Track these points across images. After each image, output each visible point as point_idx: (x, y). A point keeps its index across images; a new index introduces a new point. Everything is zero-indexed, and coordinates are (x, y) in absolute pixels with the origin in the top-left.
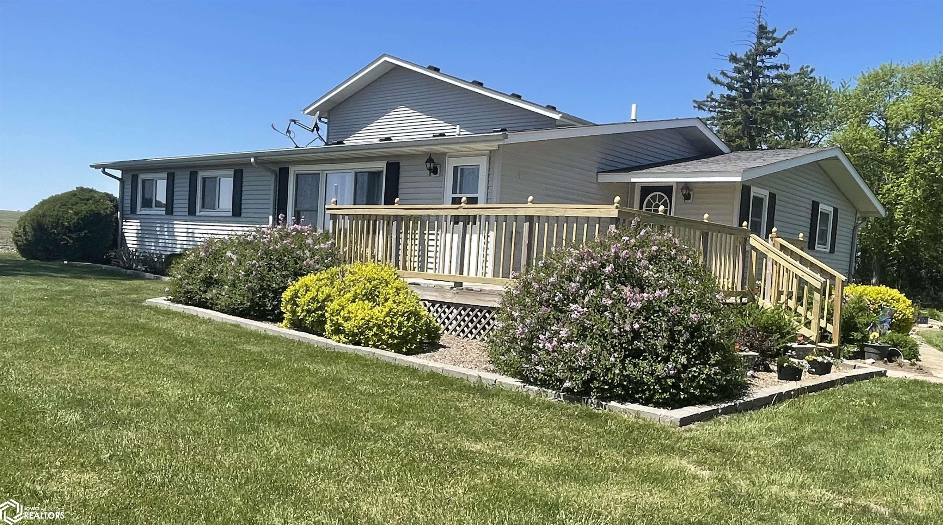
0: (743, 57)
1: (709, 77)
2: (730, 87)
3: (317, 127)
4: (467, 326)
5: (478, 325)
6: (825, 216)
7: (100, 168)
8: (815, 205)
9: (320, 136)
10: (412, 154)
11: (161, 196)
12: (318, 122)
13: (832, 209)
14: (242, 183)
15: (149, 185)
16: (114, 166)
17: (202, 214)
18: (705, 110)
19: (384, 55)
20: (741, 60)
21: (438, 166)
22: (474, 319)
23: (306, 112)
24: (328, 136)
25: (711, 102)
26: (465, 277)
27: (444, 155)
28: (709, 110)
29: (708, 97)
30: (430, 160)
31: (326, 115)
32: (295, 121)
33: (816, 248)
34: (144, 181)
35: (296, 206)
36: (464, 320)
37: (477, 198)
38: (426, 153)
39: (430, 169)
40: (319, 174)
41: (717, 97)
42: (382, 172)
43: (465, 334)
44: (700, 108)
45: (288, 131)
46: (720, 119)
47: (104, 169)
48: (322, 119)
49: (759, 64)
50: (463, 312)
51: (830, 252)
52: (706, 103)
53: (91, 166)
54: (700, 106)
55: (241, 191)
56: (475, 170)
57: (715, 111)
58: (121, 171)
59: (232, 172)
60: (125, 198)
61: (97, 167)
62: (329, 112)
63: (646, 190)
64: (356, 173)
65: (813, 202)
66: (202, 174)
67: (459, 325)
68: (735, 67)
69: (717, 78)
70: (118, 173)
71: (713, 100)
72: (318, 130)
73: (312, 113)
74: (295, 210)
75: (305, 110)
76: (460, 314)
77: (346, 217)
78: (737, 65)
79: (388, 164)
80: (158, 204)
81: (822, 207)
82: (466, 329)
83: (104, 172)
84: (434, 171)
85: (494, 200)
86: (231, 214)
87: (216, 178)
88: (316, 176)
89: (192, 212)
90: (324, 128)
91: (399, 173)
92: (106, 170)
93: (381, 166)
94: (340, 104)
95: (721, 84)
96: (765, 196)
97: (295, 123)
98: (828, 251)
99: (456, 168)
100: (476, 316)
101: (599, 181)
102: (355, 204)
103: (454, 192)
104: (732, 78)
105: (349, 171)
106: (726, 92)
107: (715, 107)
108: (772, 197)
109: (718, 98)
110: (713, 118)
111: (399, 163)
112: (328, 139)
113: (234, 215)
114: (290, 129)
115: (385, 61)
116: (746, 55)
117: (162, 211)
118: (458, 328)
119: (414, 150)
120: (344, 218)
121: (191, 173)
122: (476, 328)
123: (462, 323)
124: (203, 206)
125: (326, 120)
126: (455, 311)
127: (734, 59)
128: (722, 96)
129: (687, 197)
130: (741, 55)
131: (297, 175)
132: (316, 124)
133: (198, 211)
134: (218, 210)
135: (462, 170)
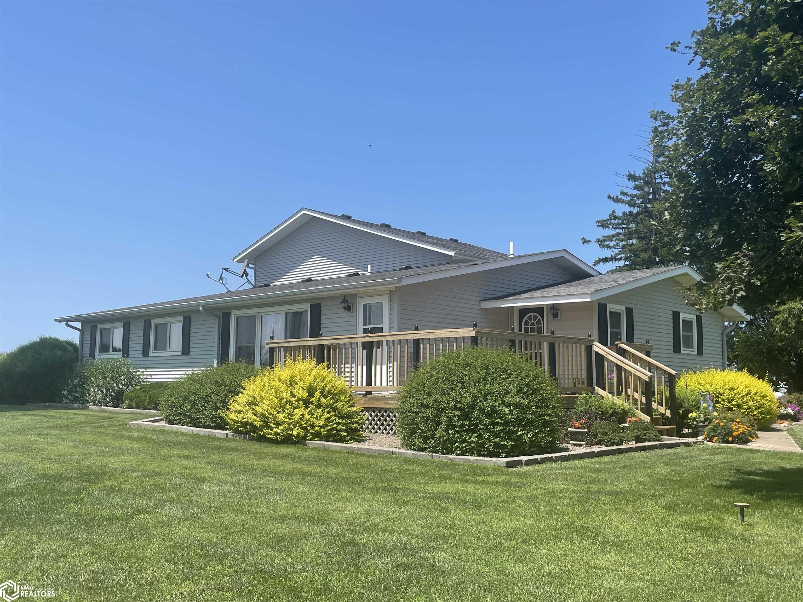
0: (642, 175)
1: (609, 197)
2: (632, 205)
3: (246, 273)
4: (377, 424)
5: (384, 422)
6: (688, 324)
7: (64, 321)
8: (676, 315)
9: (248, 280)
10: (331, 296)
11: (118, 341)
12: (246, 268)
13: (695, 317)
14: (190, 326)
15: (107, 334)
16: (76, 319)
17: (155, 355)
18: (609, 228)
19: (303, 209)
20: (640, 178)
21: (351, 305)
22: (381, 418)
23: (235, 260)
24: (255, 280)
25: (615, 219)
26: (373, 388)
27: (355, 296)
28: (613, 228)
29: (610, 216)
30: (345, 301)
31: (253, 261)
32: (226, 269)
33: (682, 352)
34: (102, 330)
35: (237, 343)
36: (374, 420)
37: (382, 327)
38: (341, 296)
39: (344, 308)
40: (256, 316)
41: (619, 214)
42: (308, 311)
43: (376, 430)
44: (604, 226)
45: (221, 278)
46: (625, 235)
47: (68, 321)
48: (250, 265)
49: (658, 181)
50: (373, 414)
51: (698, 354)
52: (609, 222)
53: (56, 320)
54: (603, 224)
55: (190, 334)
56: (380, 306)
57: (619, 228)
58: (81, 323)
59: (181, 318)
60: (84, 345)
61: (60, 321)
62: (256, 258)
63: (523, 311)
64: (286, 314)
65: (673, 312)
66: (155, 321)
67: (371, 424)
68: (636, 185)
69: (617, 197)
70: (79, 325)
71: (615, 218)
72: (246, 275)
73: (241, 261)
74: (236, 347)
75: (234, 258)
76: (371, 416)
77: (282, 349)
78: (637, 183)
79: (311, 305)
80: (115, 350)
81: (683, 316)
82: (375, 426)
83: (68, 325)
84: (348, 308)
85: (395, 328)
86: (180, 353)
87: (167, 324)
88: (253, 318)
89: (146, 353)
90: (251, 272)
91: (320, 312)
92: (70, 323)
93: (306, 307)
94: (265, 251)
95: (623, 202)
96: (622, 310)
97: (227, 271)
98: (696, 353)
99: (365, 306)
100: (383, 416)
101: (482, 307)
102: (286, 339)
103: (364, 324)
104: (632, 196)
105: (281, 312)
106: (627, 209)
107: (619, 224)
108: (629, 312)
109: (621, 215)
110: (619, 234)
111: (320, 304)
112: (255, 282)
113: (183, 354)
114: (222, 276)
115: (304, 213)
116: (644, 173)
117: (119, 355)
118: (370, 426)
119: (333, 294)
120: (280, 350)
121: (145, 321)
122: (383, 424)
123: (373, 422)
124: (155, 349)
125: (253, 266)
126: (367, 413)
127: (632, 177)
128: (624, 213)
129: (556, 316)
130: (639, 173)
131: (237, 318)
132: (245, 270)
133: (151, 353)
134: (169, 350)
135: (370, 307)
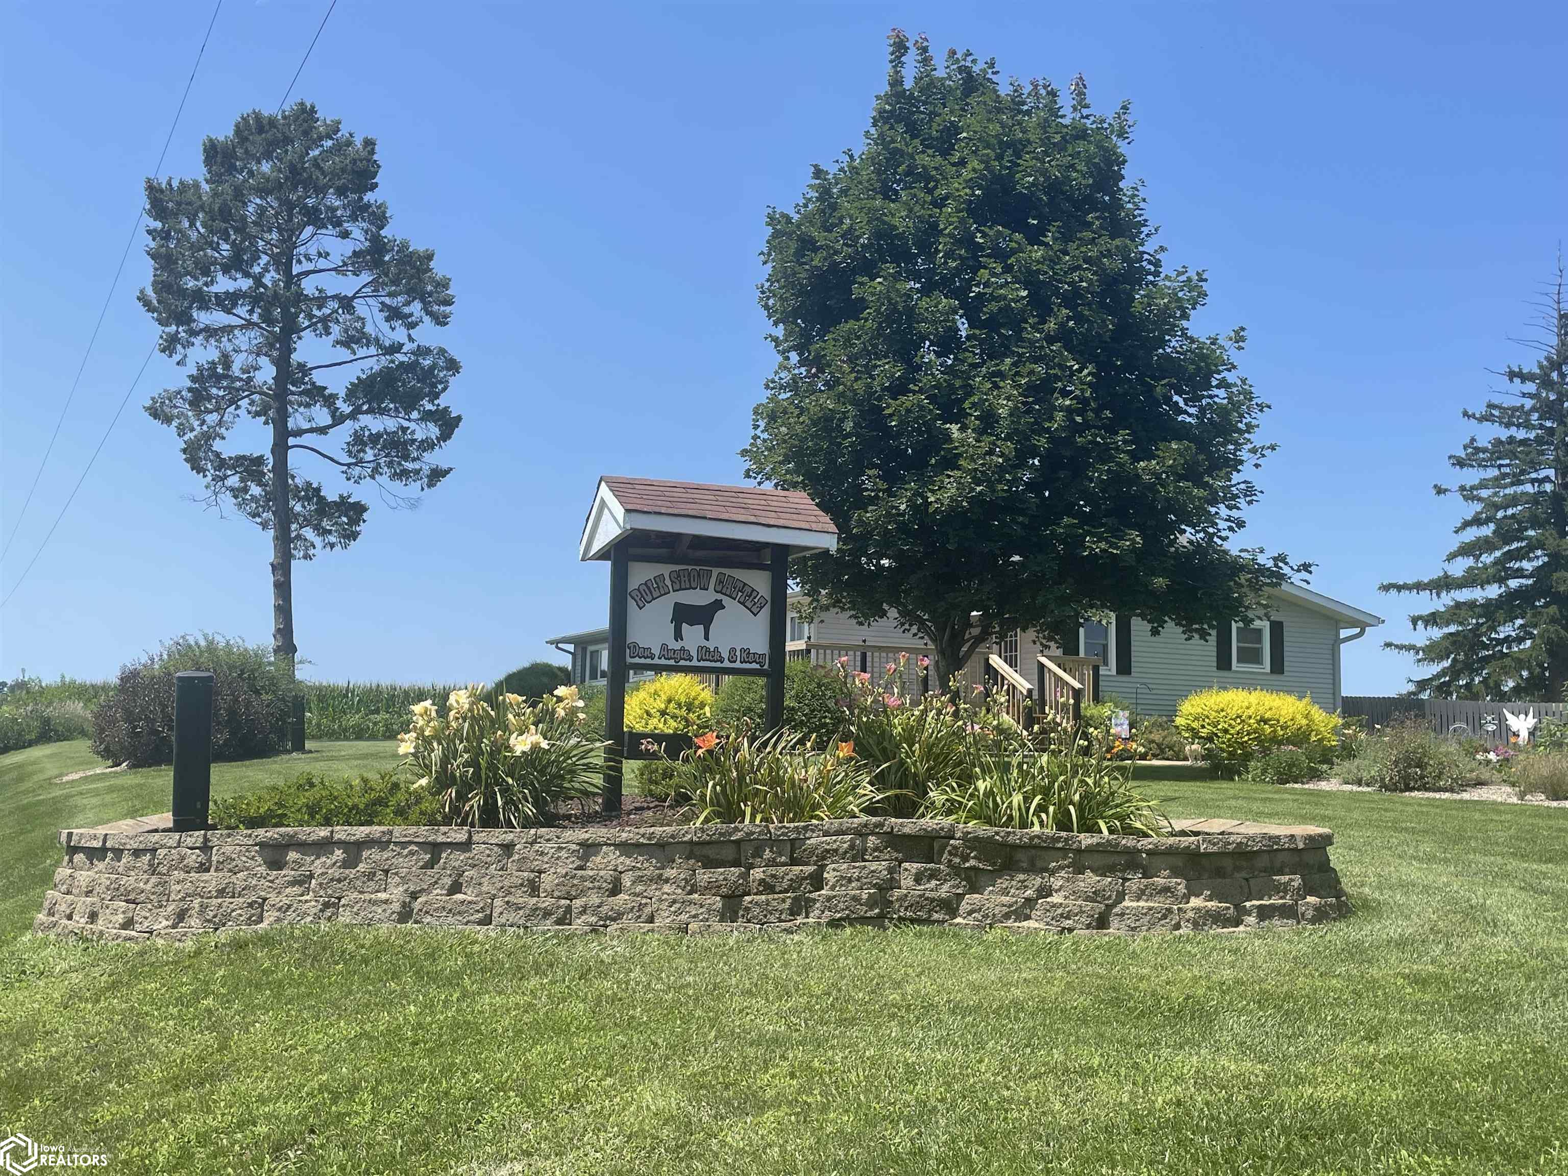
7: (554, 644)
13: (1267, 624)
29: (1467, 447)
33: (1234, 667)
34: (592, 653)
44: (1464, 465)
47: (558, 644)
51: (1272, 672)
53: (547, 643)
54: (1461, 462)
58: (573, 645)
60: (576, 671)
61: (551, 643)
69: (1481, 412)
83: (557, 647)
92: (561, 645)
98: (1267, 670)
128: (1498, 441)
